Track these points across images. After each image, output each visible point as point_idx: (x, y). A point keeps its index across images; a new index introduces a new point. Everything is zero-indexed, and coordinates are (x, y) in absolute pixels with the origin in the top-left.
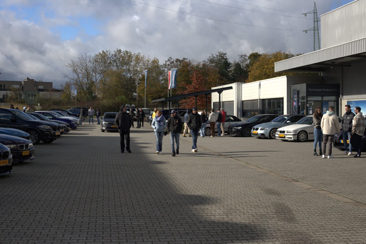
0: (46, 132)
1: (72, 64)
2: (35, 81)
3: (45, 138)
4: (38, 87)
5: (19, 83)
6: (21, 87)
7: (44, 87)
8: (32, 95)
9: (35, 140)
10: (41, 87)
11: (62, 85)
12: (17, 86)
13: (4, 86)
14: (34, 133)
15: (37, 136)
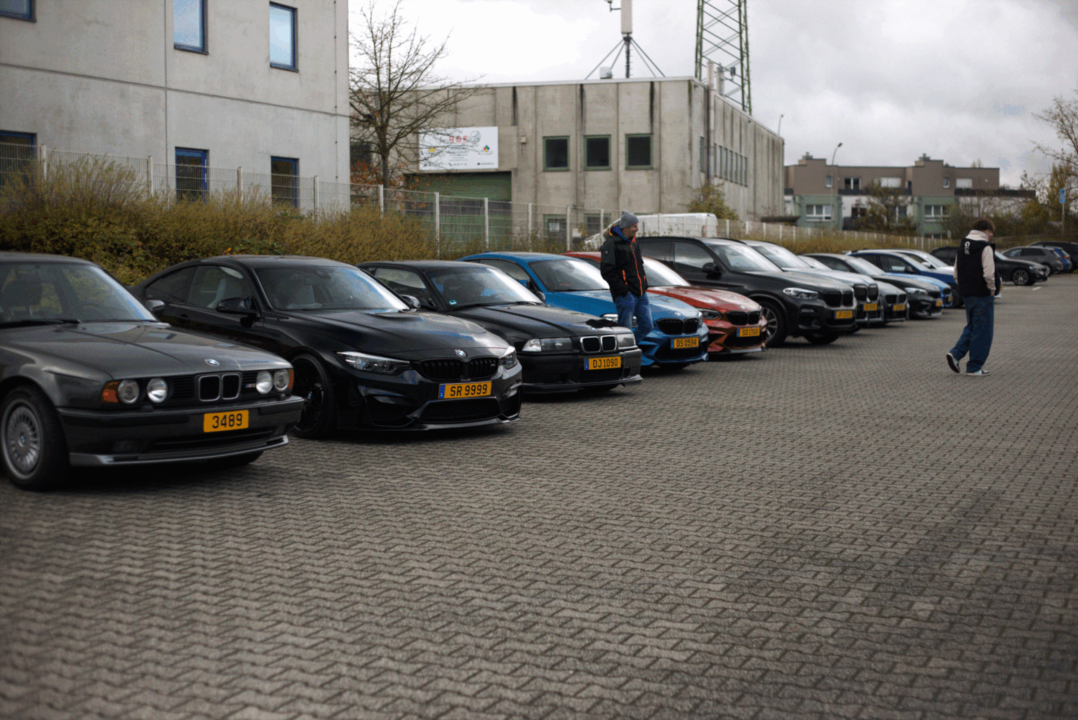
0: (804, 311)
1: (1058, 110)
2: (947, 166)
3: (800, 326)
4: (955, 183)
5: (900, 172)
6: (907, 184)
7: (974, 183)
8: (937, 208)
9: (772, 333)
10: (964, 183)
11: (1026, 175)
12: (892, 183)
13: (856, 182)
14: (768, 310)
15: (775, 320)
